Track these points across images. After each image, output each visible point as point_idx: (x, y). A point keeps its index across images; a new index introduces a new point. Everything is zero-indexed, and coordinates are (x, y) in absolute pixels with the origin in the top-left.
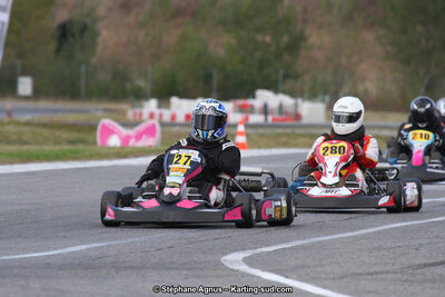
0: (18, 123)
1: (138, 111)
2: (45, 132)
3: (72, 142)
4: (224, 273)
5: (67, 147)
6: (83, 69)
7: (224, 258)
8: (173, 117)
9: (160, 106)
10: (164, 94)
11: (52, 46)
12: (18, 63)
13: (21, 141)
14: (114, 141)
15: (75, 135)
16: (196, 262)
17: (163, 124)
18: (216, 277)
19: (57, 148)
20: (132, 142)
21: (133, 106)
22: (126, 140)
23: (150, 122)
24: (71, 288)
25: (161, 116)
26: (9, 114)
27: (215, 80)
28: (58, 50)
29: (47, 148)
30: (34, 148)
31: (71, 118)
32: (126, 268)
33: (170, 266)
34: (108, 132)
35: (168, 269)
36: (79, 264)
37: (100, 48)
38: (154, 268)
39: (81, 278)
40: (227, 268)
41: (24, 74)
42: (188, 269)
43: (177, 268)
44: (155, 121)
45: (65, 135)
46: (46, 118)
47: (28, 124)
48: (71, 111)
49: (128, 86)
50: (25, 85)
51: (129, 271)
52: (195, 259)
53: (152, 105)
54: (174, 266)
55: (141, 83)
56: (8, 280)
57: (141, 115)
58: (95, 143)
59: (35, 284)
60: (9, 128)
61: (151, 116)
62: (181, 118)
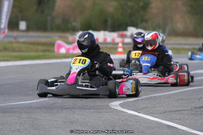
0: (18, 42)
1: (74, 37)
3: (43, 51)
4: (111, 111)
5: (41, 53)
6: (49, 18)
7: (111, 104)
11: (35, 7)
12: (20, 15)
13: (20, 51)
14: (63, 51)
15: (44, 48)
16: (98, 106)
18: (107, 112)
19: (36, 54)
20: (71, 51)
22: (68, 50)
24: (41, 118)
26: (16, 38)
27: (109, 23)
29: (32, 54)
30: (26, 54)
31: (43, 40)
32: (66, 108)
34: (60, 46)
35: (85, 109)
37: (57, 8)
38: (79, 109)
39: (45, 113)
40: (112, 109)
41: (23, 20)
42: (95, 109)
43: (89, 109)
45: (40, 48)
47: (24, 43)
49: (70, 26)
50: (23, 25)
51: (67, 110)
52: (98, 104)
54: (88, 107)
55: (74, 24)
56: (12, 114)
58: (54, 52)
59: (24, 116)
60: (15, 45)
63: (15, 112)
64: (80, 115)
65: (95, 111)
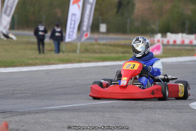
0: (99, 44)
1: (152, 39)
2: (112, 48)
3: (123, 53)
4: (191, 111)
5: (121, 55)
6: (128, 21)
7: (191, 104)
8: (168, 42)
9: (162, 37)
10: (164, 31)
11: (115, 10)
12: (100, 18)
13: (101, 52)
15: (124, 50)
16: (178, 106)
17: (164, 45)
18: (188, 112)
19: (117, 55)
21: (150, 37)
23: (158, 44)
24: (123, 117)
25: (163, 41)
26: (96, 40)
27: (187, 26)
28: (118, 12)
29: (113, 55)
30: (107, 55)
31: (123, 42)
32: (147, 108)
33: (167, 108)
35: (166, 109)
36: (127, 106)
37: (136, 11)
38: (159, 108)
39: (127, 112)
40: (192, 109)
41: (103, 22)
42: (175, 109)
43: (170, 109)
44: (160, 44)
45: (120, 49)
46: (112, 42)
47: (104, 45)
48: (123, 39)
49: (148, 28)
50: (103, 28)
51: (148, 110)
52: (178, 104)
53: (159, 36)
54: (168, 107)
55: (153, 27)
56: (95, 113)
57: (154, 41)
59: (107, 115)
60: (96, 47)
61: (159, 41)
62: (171, 42)
63: (98, 111)
64: (162, 115)
65: (176, 111)
